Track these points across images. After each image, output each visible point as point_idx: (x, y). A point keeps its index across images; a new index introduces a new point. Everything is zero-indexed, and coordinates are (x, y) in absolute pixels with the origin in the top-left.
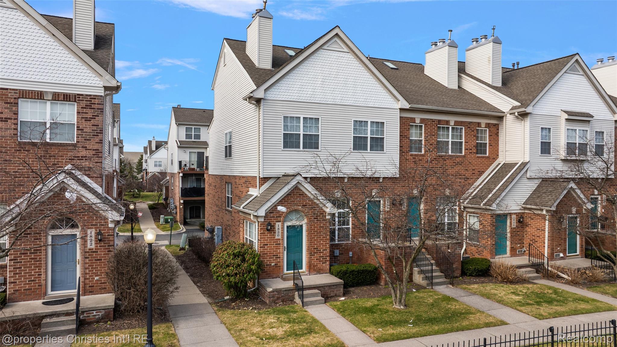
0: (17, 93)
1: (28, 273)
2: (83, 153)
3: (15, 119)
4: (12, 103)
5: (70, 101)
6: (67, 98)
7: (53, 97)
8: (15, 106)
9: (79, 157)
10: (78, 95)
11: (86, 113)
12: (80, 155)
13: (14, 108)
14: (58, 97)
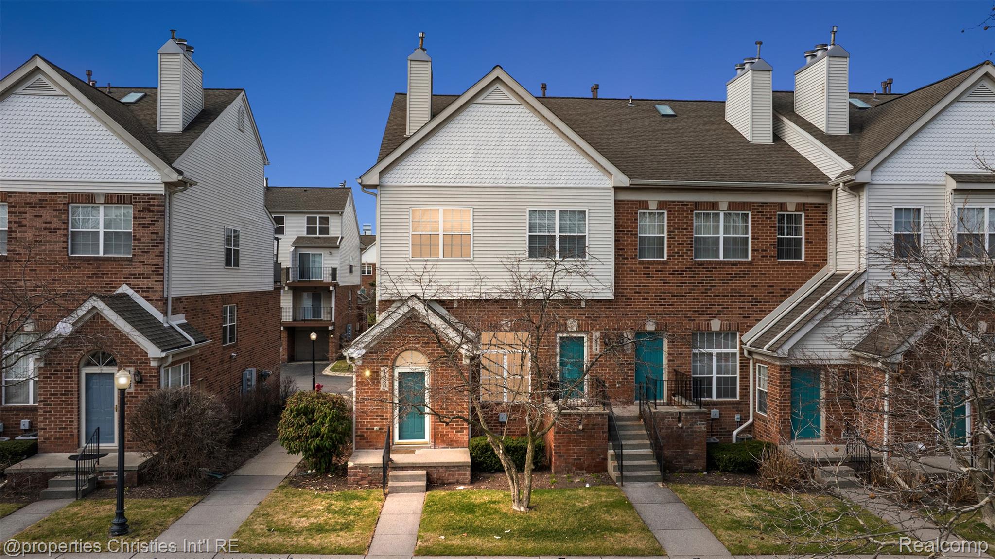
0: (66, 197)
1: (58, 418)
2: (141, 269)
3: (64, 229)
4: (61, 210)
5: (125, 203)
6: (121, 199)
7: (105, 200)
8: (64, 214)
9: (135, 274)
10: (134, 195)
11: (143, 218)
12: (137, 271)
13: (63, 216)
14: (112, 200)
